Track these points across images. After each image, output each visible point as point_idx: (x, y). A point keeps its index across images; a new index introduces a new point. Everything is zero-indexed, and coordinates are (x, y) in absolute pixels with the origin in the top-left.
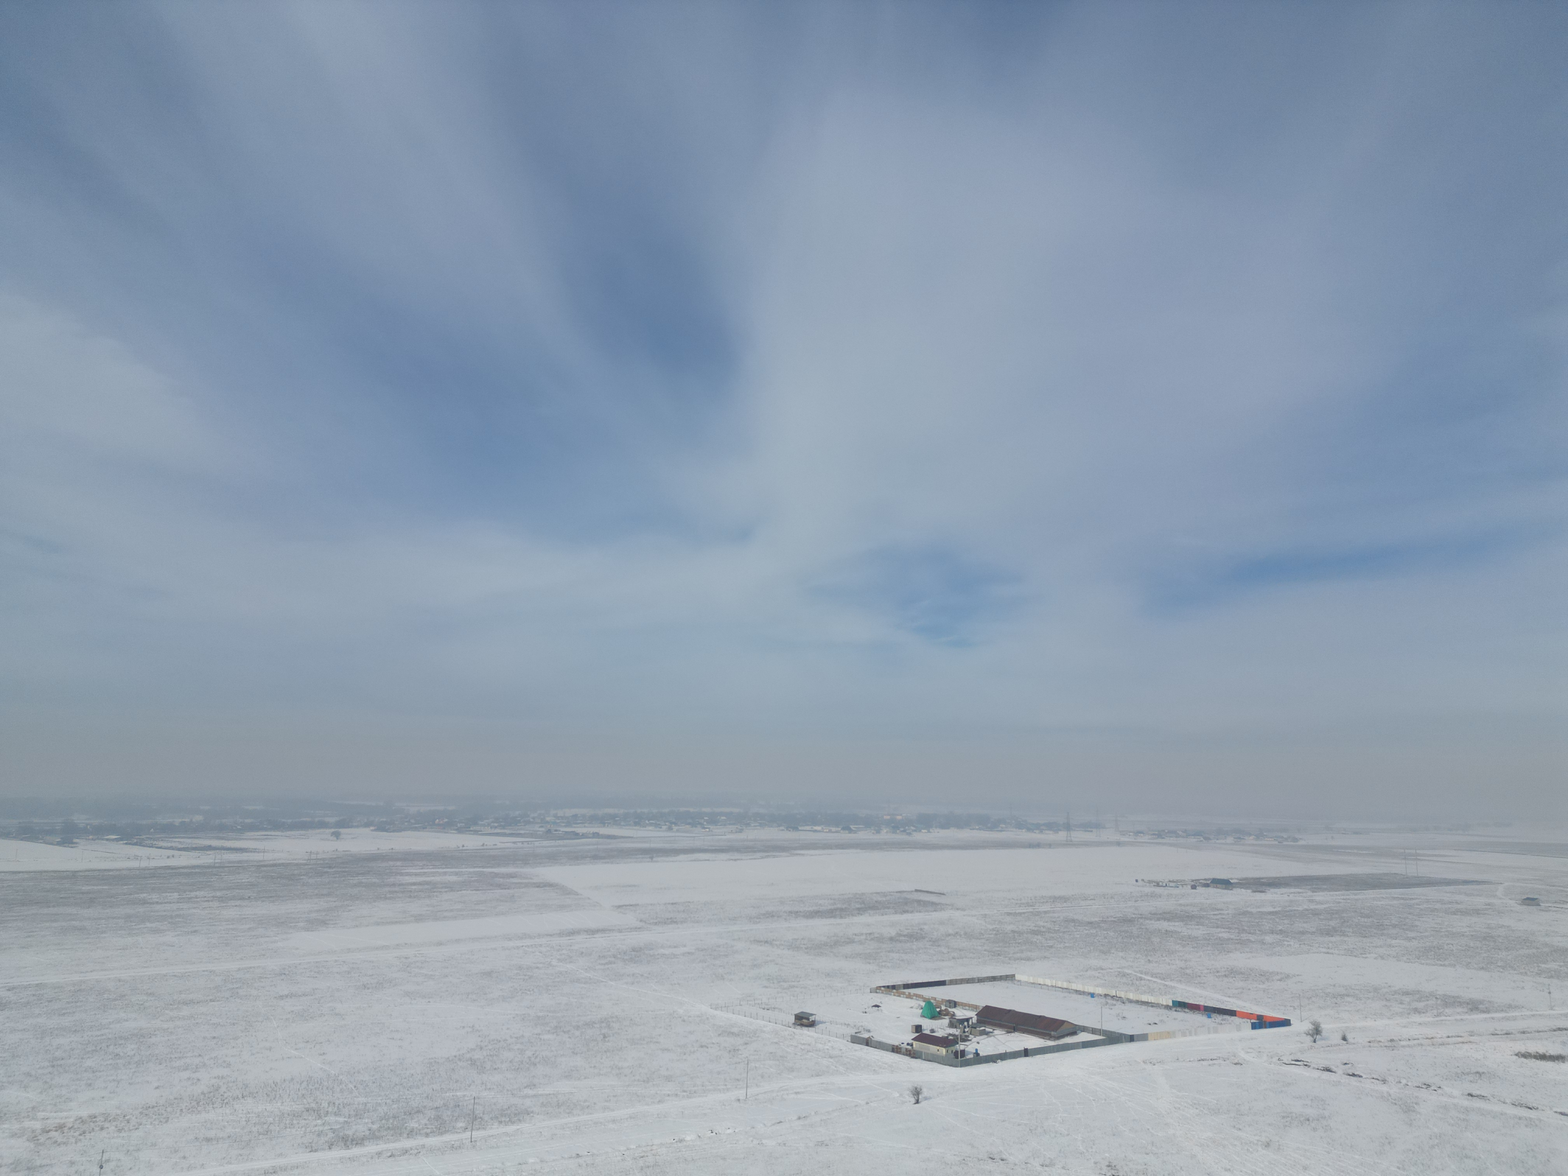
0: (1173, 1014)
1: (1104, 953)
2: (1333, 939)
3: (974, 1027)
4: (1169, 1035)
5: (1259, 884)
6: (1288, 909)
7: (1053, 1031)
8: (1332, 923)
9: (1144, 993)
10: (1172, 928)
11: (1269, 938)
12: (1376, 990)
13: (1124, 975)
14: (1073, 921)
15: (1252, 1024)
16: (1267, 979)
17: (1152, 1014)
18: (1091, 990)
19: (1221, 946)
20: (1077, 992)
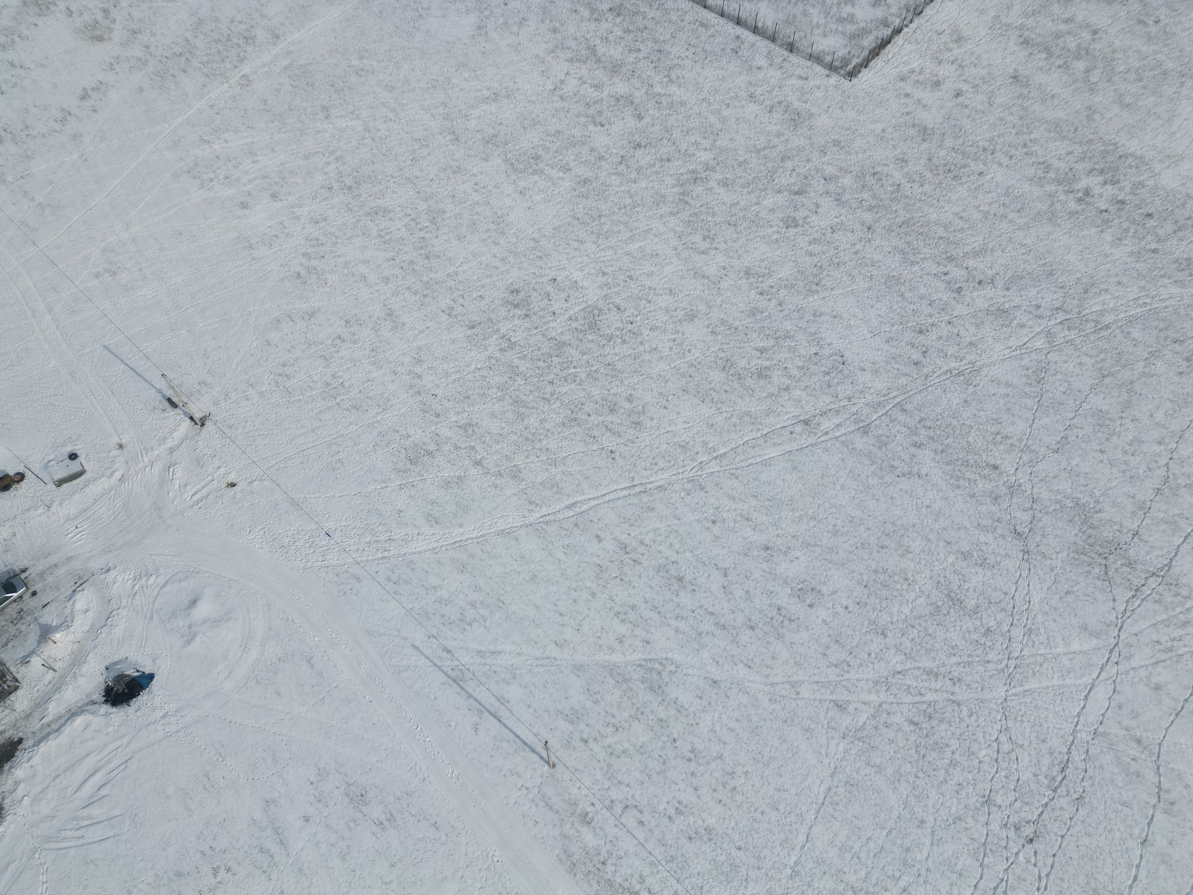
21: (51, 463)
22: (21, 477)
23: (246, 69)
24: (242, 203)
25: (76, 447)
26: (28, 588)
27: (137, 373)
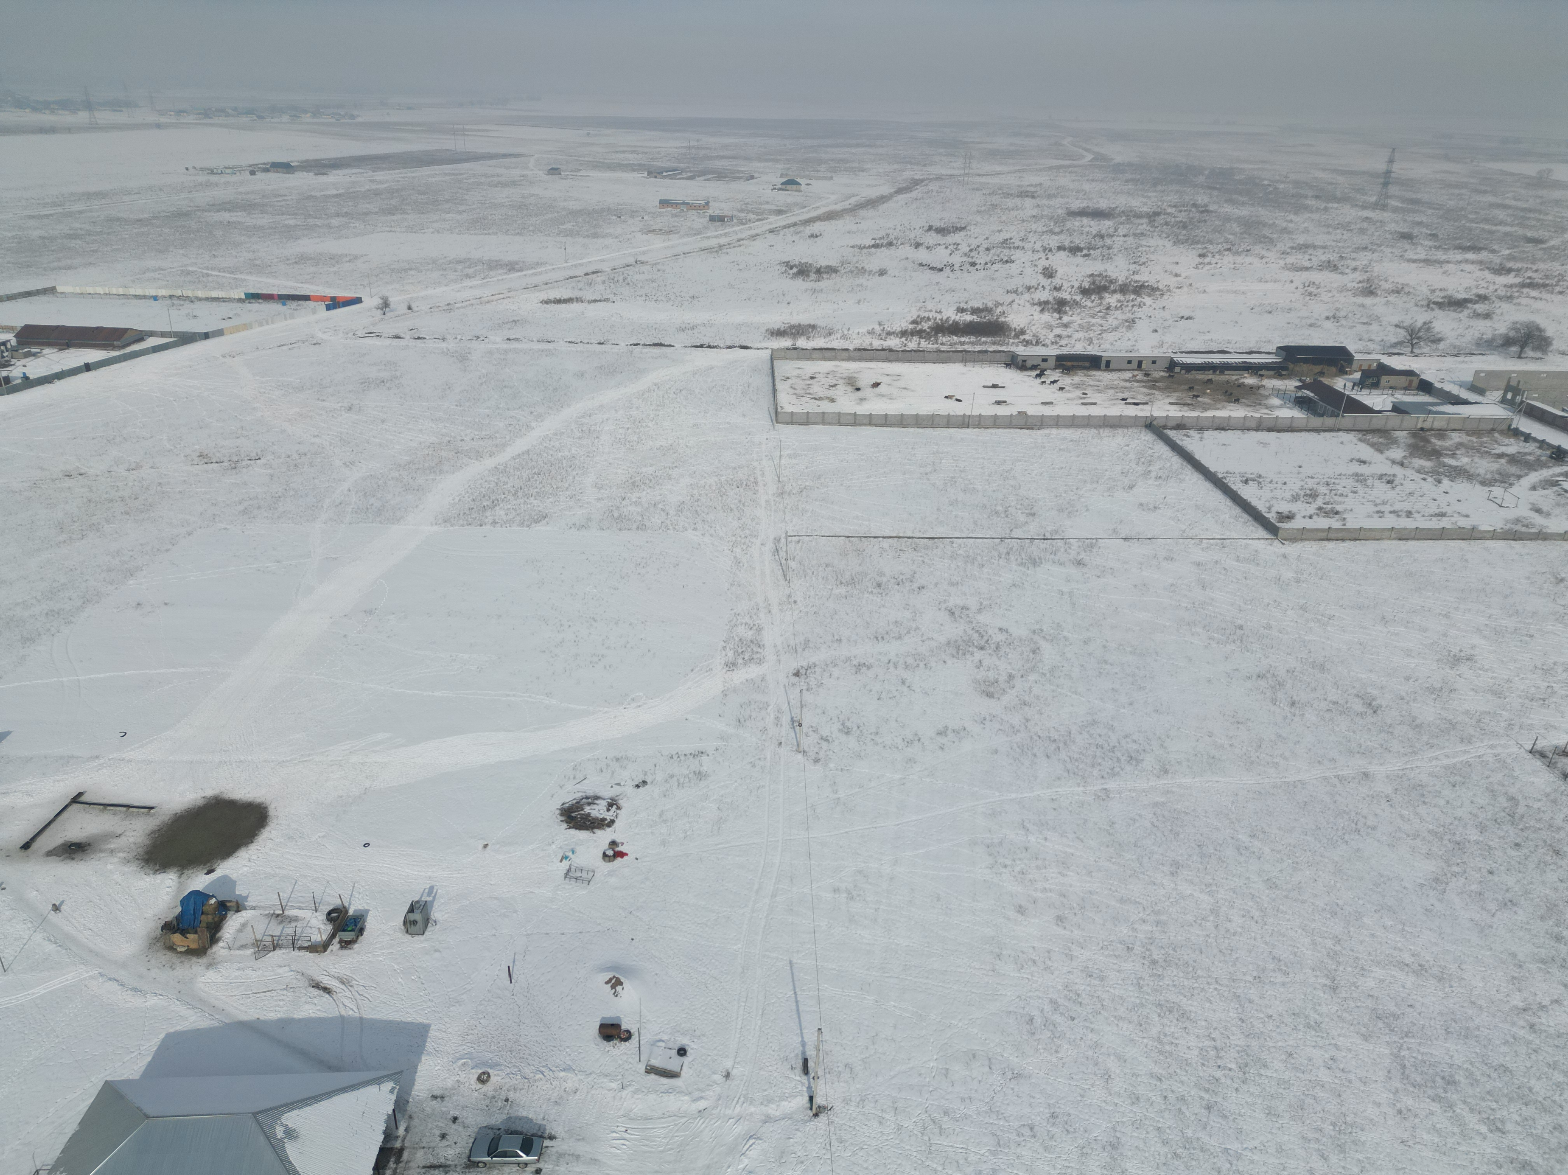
0: (247, 306)
1: (160, 252)
2: (395, 218)
3: (14, 350)
4: (246, 327)
5: (320, 167)
6: (351, 190)
7: (115, 340)
8: (393, 202)
9: (214, 289)
10: (234, 219)
11: (335, 222)
12: (434, 262)
13: (189, 273)
14: (118, 219)
15: (327, 305)
16: (337, 262)
17: (224, 309)
18: (153, 293)
19: (288, 233)
20: (137, 297)
21: (661, 1044)
22: (627, 1036)
23: (1112, 785)
24: (1020, 907)
25: (692, 1044)
26: (538, 1160)
27: (798, 1010)
